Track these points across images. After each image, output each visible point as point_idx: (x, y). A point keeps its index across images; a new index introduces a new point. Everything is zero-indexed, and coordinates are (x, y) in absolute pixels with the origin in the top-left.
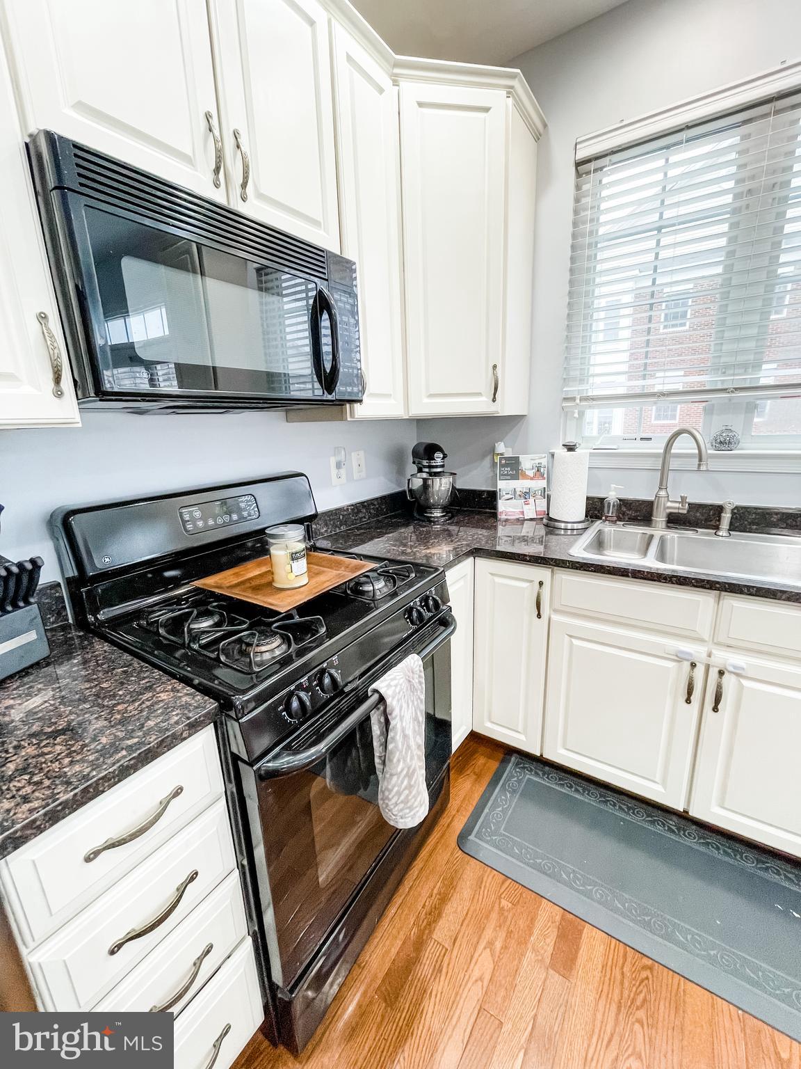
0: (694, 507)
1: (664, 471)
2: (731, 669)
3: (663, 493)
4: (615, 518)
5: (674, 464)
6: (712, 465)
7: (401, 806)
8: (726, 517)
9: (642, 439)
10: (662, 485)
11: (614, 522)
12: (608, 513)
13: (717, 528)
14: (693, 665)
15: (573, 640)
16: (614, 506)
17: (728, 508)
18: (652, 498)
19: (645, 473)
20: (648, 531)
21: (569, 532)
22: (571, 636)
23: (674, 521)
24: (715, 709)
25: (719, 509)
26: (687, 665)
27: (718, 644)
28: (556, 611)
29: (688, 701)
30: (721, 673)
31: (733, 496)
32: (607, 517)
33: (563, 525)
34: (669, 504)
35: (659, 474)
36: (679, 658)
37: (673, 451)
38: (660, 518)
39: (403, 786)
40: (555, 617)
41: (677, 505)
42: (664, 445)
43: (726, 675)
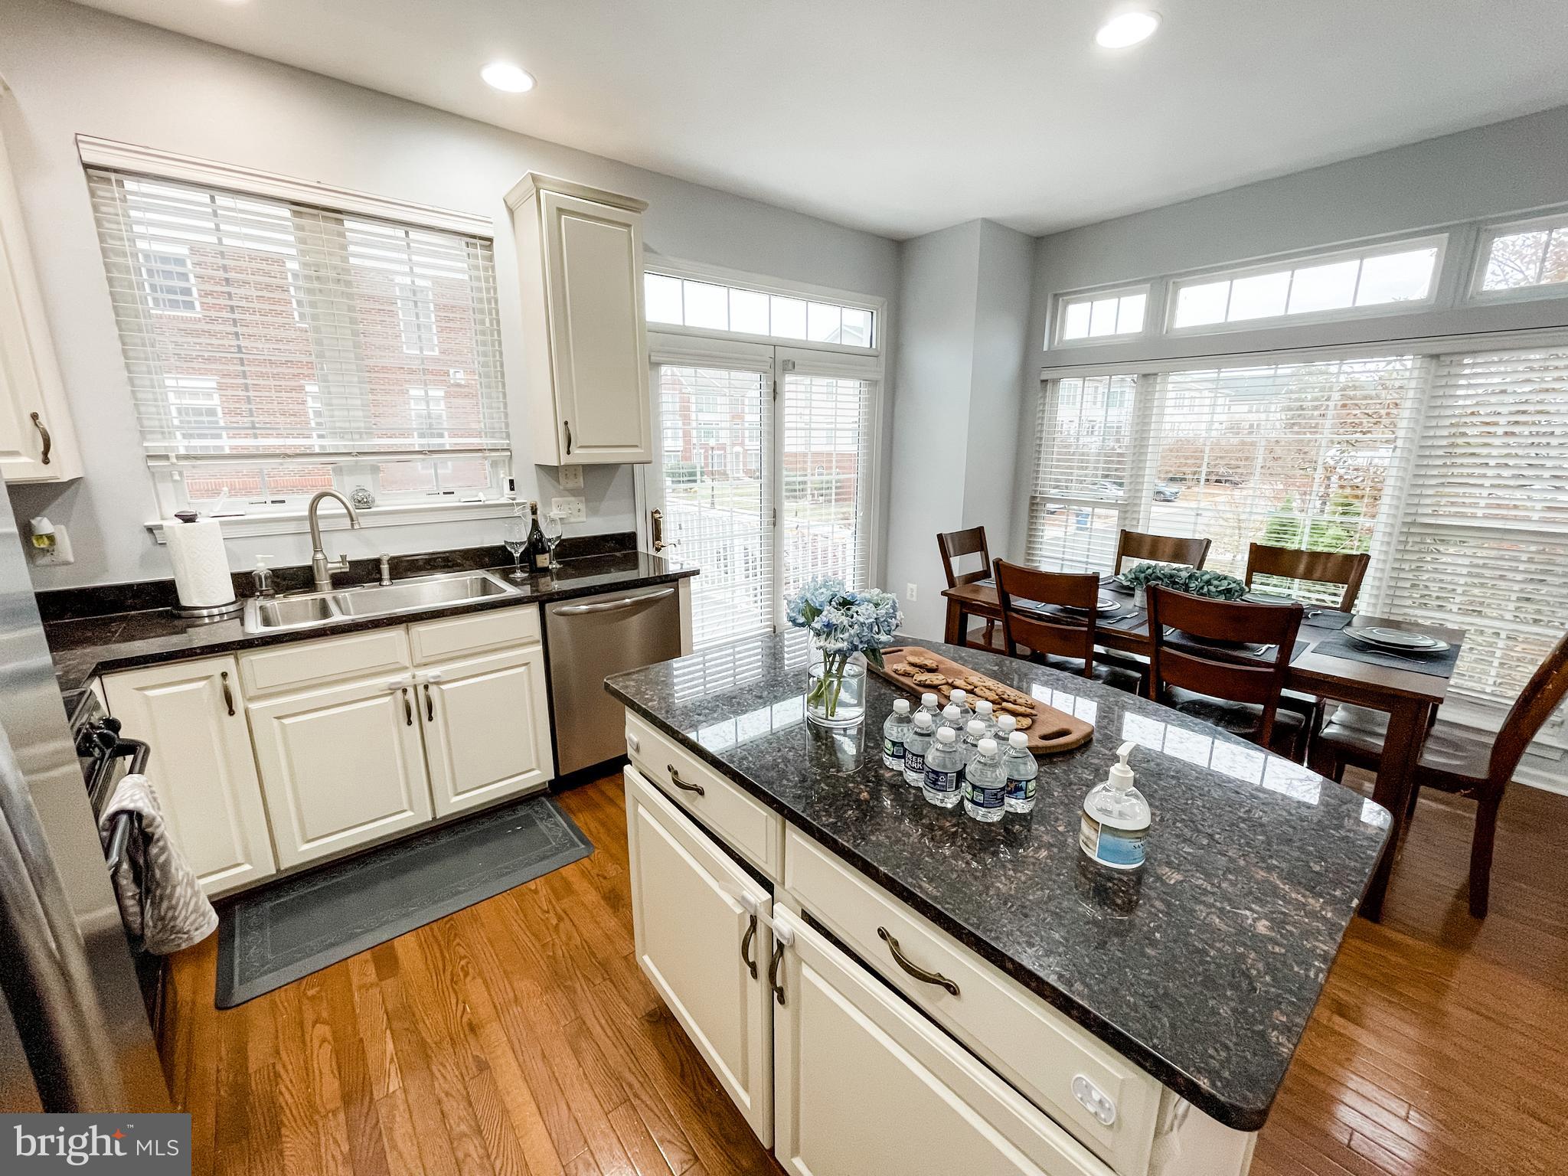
0: (354, 564)
1: (315, 533)
2: (432, 680)
3: (319, 556)
4: (272, 592)
5: (322, 525)
6: (364, 522)
7: (193, 917)
8: (385, 568)
9: (273, 502)
10: (317, 547)
11: (272, 596)
12: (261, 586)
13: (380, 580)
14: (405, 691)
15: (283, 721)
16: (266, 578)
17: (385, 559)
18: (311, 563)
19: (290, 539)
20: (317, 596)
21: (217, 619)
22: (278, 718)
23: (339, 581)
24: (430, 719)
25: (377, 562)
26: (399, 693)
27: (418, 666)
28: (251, 699)
29: (409, 723)
30: (426, 687)
31: (387, 548)
32: (261, 592)
33: (205, 612)
34: (330, 566)
35: (310, 537)
36: (392, 691)
37: (318, 512)
38: (324, 582)
39: (189, 895)
40: (253, 706)
41: (338, 565)
42: (307, 507)
43: (430, 687)
